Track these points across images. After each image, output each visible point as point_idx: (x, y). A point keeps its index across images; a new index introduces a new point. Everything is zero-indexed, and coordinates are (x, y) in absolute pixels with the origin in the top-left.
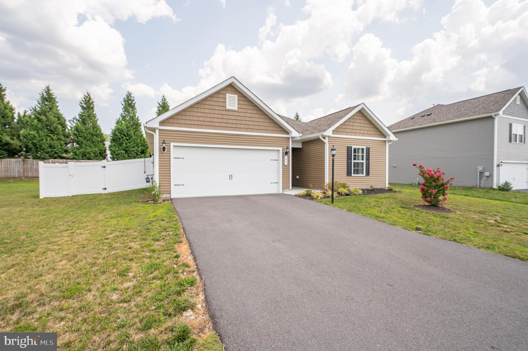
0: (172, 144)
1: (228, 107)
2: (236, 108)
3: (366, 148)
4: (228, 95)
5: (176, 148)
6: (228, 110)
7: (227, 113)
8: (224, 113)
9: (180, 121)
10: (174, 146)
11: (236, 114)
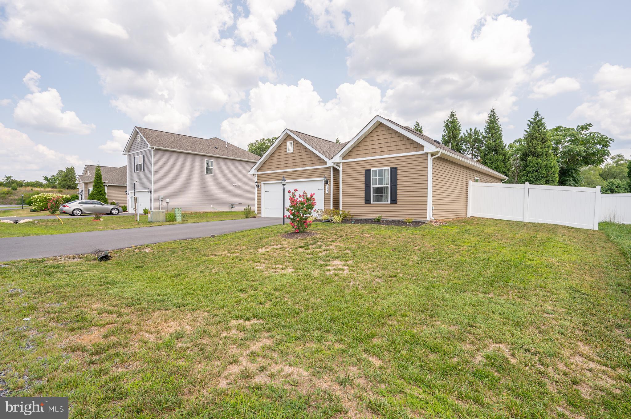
0: (262, 183)
1: (288, 152)
2: (292, 151)
3: (391, 169)
4: (287, 142)
5: (266, 185)
6: (288, 154)
7: (287, 156)
8: (286, 156)
9: (266, 167)
10: (264, 184)
11: (293, 155)
